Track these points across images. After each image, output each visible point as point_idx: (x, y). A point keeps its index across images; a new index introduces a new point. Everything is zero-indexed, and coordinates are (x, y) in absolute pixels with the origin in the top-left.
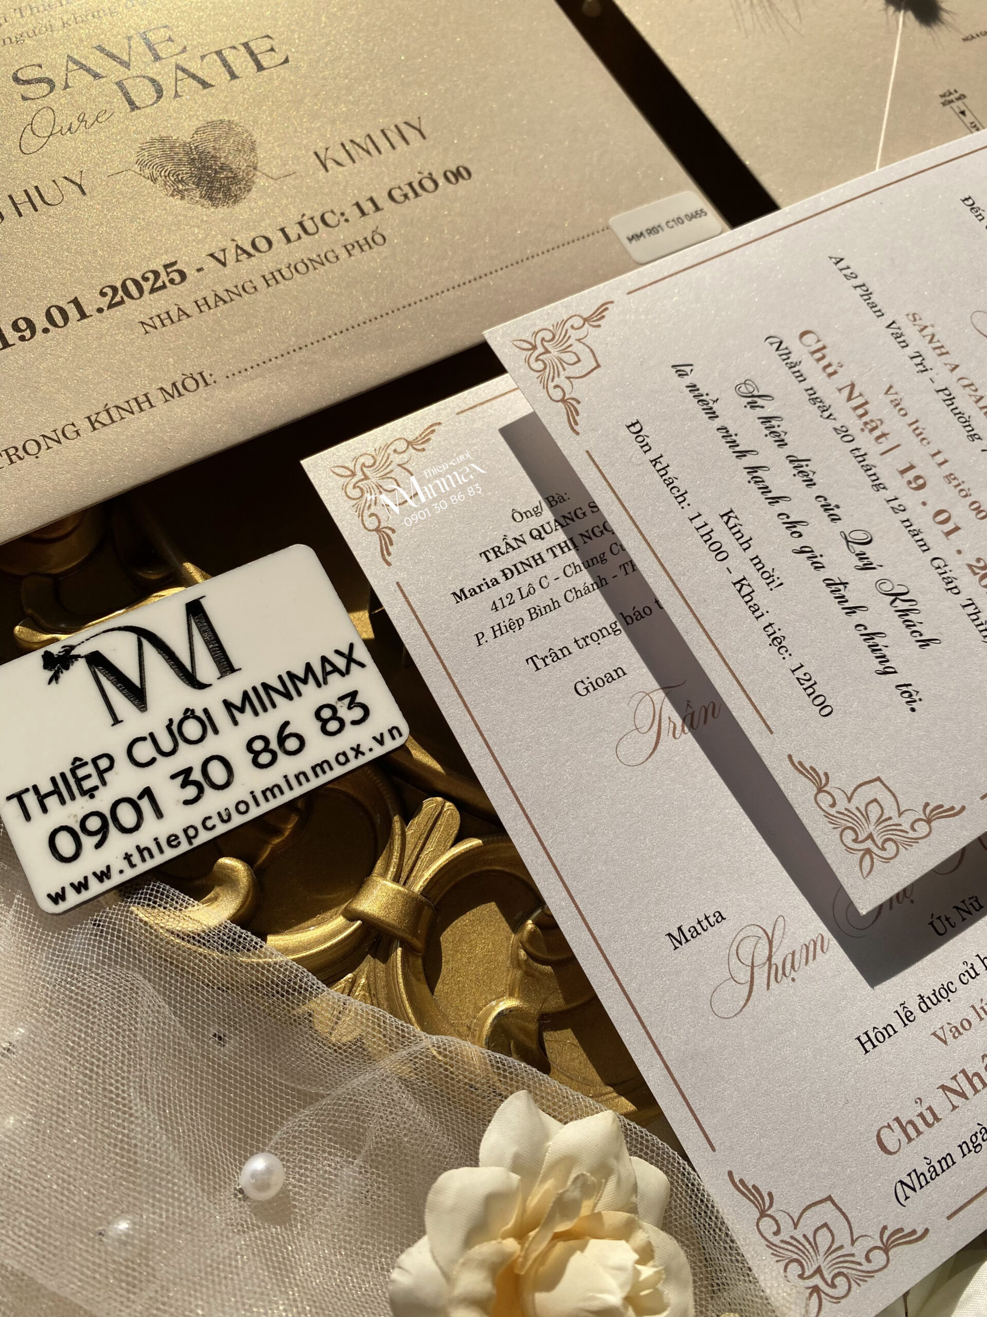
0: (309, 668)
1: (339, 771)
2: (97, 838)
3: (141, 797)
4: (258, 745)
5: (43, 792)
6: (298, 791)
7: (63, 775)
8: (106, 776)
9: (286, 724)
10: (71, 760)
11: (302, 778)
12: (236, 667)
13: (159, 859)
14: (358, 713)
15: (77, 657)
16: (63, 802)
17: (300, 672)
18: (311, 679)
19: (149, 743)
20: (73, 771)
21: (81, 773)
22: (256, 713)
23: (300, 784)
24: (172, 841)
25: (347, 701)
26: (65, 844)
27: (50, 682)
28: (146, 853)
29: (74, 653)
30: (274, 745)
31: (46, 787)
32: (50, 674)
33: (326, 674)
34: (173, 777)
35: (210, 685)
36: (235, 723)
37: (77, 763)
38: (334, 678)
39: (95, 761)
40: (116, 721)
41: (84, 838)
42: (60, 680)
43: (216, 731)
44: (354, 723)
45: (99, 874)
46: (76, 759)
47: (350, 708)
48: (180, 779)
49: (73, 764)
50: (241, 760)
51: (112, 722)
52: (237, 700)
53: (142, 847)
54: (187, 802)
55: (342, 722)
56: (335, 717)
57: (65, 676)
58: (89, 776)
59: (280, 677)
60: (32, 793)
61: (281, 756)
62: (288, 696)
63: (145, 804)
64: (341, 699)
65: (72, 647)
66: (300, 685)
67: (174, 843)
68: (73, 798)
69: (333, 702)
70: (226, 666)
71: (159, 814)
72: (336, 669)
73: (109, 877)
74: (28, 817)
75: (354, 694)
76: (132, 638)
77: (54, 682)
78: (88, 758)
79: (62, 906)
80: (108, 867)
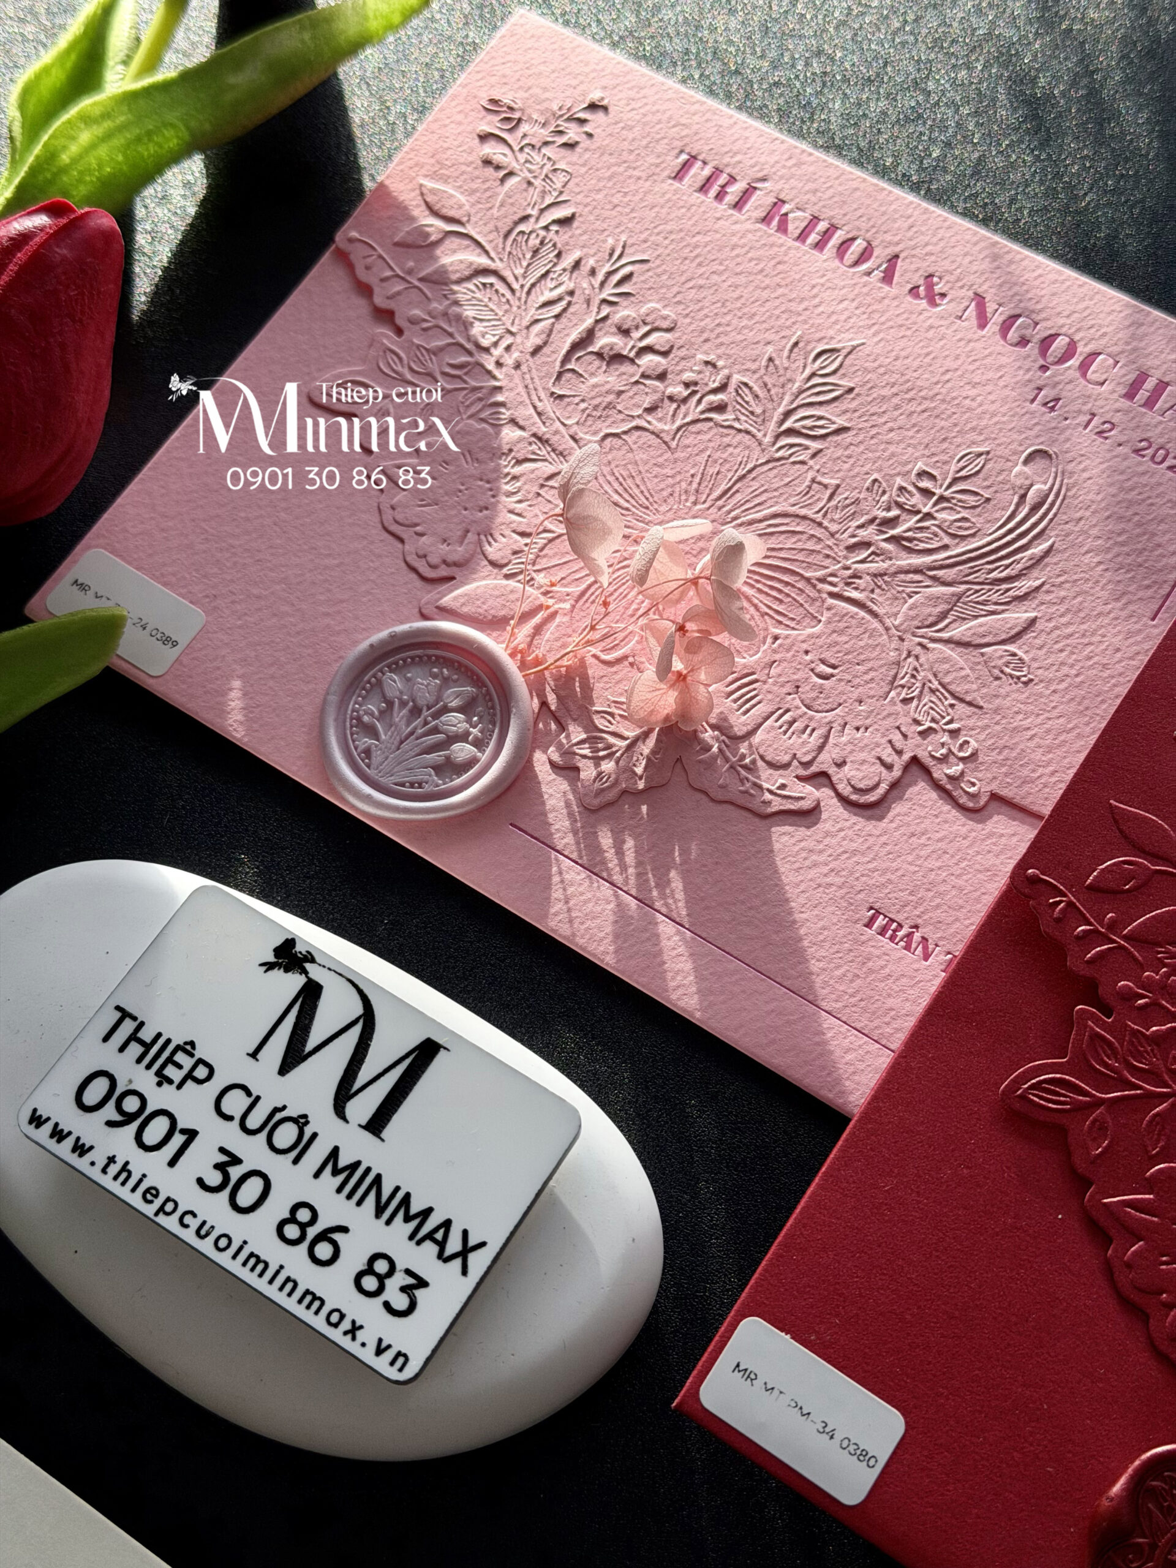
0: (427, 1213)
1: (318, 1322)
2: (118, 1118)
3: (183, 1131)
4: (304, 1215)
5: (140, 1035)
6: (271, 1292)
7: (168, 1041)
8: (190, 1083)
9: (344, 1230)
10: (188, 1039)
11: (290, 1286)
12: (383, 1135)
13: (124, 1193)
14: (400, 1302)
15: (304, 972)
16: (139, 1061)
17: (415, 1209)
18: (413, 1224)
19: (250, 1100)
20: (178, 1048)
21: (180, 1057)
22: (339, 1190)
23: (281, 1289)
24: (151, 1194)
25: (411, 1281)
26: (96, 1091)
27: (261, 965)
28: (124, 1175)
29: (308, 966)
30: (312, 1232)
31: (146, 1035)
32: (271, 958)
33: (430, 1236)
34: (222, 1150)
35: (347, 1122)
36: (317, 1175)
37: (188, 1048)
38: (430, 1248)
39: (200, 1061)
40: (254, 1055)
41: (111, 1104)
42: (270, 973)
43: (296, 1161)
44: (387, 1305)
45: (81, 1142)
46: (192, 1044)
47: (403, 1289)
48: (224, 1158)
49: (186, 1043)
50: (277, 1208)
51: (251, 1051)
52: (344, 1161)
53: (129, 1167)
54: (200, 1182)
55: (381, 1289)
56: (381, 1279)
57: (278, 974)
58: (179, 1066)
59: (397, 1189)
60: (134, 1025)
61: (305, 1246)
62: (379, 1211)
63: (178, 1140)
64: (408, 1272)
65: (313, 960)
66: (401, 1215)
67: (149, 1197)
68: (148, 1067)
69: (400, 1265)
70: (376, 1125)
71: (172, 1163)
72: (442, 1245)
73: (81, 1155)
74: (106, 1039)
75: (422, 1283)
76: (358, 1009)
77: (264, 968)
78: (198, 1054)
79: (31, 1130)
80: (91, 1148)
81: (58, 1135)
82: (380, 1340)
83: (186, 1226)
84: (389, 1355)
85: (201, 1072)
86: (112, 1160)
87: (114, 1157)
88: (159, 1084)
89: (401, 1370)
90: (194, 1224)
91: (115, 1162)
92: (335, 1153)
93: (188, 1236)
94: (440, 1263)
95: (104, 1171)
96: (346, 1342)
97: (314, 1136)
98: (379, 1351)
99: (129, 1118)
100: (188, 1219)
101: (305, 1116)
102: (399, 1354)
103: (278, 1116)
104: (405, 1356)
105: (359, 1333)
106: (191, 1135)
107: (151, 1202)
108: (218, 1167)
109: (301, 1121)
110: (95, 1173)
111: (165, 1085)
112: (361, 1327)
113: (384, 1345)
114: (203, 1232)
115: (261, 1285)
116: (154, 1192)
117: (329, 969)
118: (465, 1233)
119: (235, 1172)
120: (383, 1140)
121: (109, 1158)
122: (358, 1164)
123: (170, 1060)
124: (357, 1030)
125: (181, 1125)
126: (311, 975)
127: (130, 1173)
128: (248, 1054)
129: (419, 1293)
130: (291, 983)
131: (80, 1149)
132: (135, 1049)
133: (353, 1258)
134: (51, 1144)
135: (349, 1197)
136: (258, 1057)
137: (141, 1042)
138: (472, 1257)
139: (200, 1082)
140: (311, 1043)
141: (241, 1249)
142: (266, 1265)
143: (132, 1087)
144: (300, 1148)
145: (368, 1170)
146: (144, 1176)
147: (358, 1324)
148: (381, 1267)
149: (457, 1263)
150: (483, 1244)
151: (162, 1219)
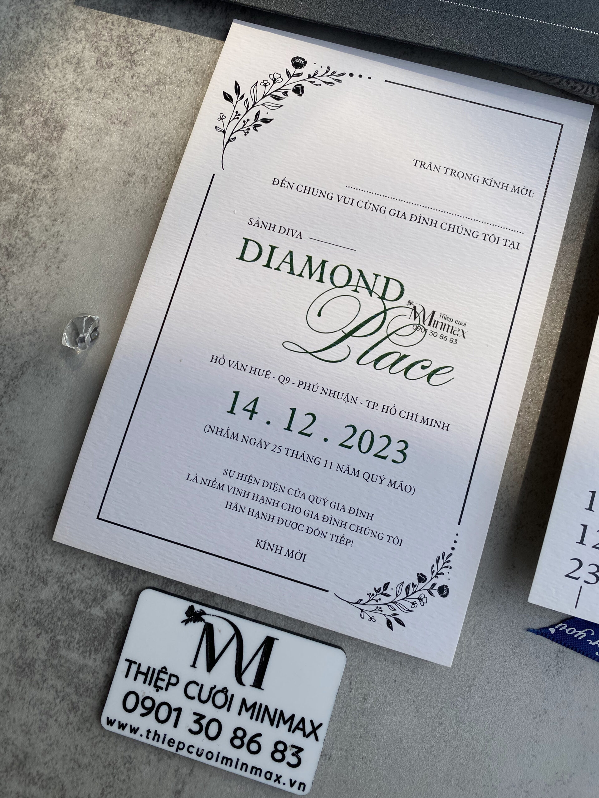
81: (122, 726)
82: (291, 780)
83: (191, 753)
84: (297, 785)
85: (173, 680)
86: (149, 731)
87: (149, 730)
88: (157, 691)
89: (303, 790)
90: (194, 750)
91: (151, 732)
92: (244, 701)
93: (194, 756)
94: (305, 738)
95: (147, 737)
96: (276, 785)
97: (232, 696)
98: (292, 785)
99: (149, 710)
100: (191, 749)
101: (225, 688)
102: (301, 784)
103: (214, 691)
104: (303, 784)
105: (280, 779)
106: (179, 710)
107: (173, 746)
108: (196, 722)
109: (224, 691)
110: (144, 739)
111: (160, 690)
112: (281, 776)
113: (293, 781)
114: (199, 753)
115: (232, 769)
116: (172, 741)
117: (213, 615)
118: (312, 722)
119: (204, 722)
120: (263, 690)
121: (147, 731)
122: (256, 703)
123: (158, 678)
124: (235, 641)
125: (173, 707)
126: (206, 621)
127: (159, 735)
128: (191, 666)
129: (301, 754)
130: (198, 628)
131: (134, 730)
132: (141, 678)
133: (267, 747)
134: (120, 732)
135: (257, 720)
136: (196, 666)
137: (142, 673)
138: (318, 732)
139: (174, 685)
140: (217, 654)
141: (218, 756)
142: (231, 760)
143: (146, 695)
144: (228, 703)
145: (261, 705)
146: (165, 735)
147: (279, 776)
148: (281, 747)
149: (313, 735)
150: (321, 725)
151: (179, 752)
